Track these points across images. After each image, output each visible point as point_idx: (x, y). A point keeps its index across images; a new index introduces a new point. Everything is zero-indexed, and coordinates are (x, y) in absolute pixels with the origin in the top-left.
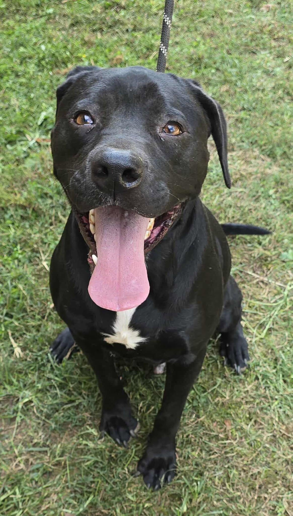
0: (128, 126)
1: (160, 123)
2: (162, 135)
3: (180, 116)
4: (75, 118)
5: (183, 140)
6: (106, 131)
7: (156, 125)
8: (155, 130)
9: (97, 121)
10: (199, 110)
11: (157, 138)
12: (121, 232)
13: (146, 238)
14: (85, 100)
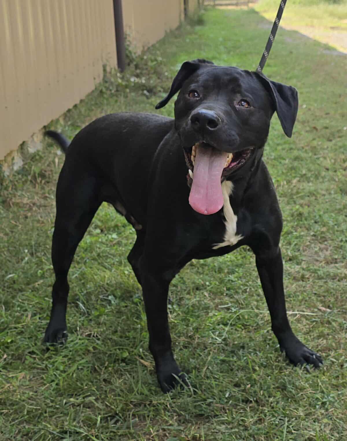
0: (218, 100)
1: (236, 99)
2: (237, 106)
3: (250, 97)
4: (189, 94)
5: (250, 110)
6: (205, 101)
7: (235, 100)
8: (233, 103)
9: (201, 96)
10: (262, 93)
11: (234, 108)
12: (210, 164)
13: (225, 166)
14: (196, 84)
